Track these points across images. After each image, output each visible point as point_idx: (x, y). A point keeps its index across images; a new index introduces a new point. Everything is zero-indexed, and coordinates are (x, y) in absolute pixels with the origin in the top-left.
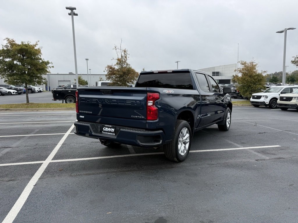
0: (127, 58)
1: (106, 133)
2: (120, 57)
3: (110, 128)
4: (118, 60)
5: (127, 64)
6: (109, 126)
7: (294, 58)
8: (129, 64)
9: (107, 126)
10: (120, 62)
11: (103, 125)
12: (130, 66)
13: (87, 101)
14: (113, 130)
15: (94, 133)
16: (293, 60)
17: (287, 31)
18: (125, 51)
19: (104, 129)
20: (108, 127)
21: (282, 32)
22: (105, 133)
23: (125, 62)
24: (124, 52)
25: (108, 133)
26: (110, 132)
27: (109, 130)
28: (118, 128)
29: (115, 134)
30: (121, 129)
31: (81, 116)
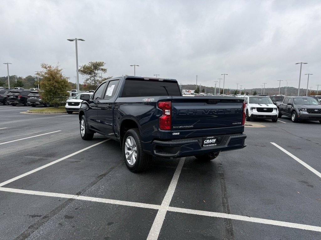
1: (208, 145)
3: (212, 139)
6: (211, 137)
9: (209, 138)
13: (189, 113)
15: (202, 148)
19: (205, 142)
20: (210, 139)
21: (72, 40)
22: (206, 146)
25: (210, 145)
26: (212, 143)
28: (219, 138)
29: (216, 144)
30: (230, 137)
31: (175, 133)
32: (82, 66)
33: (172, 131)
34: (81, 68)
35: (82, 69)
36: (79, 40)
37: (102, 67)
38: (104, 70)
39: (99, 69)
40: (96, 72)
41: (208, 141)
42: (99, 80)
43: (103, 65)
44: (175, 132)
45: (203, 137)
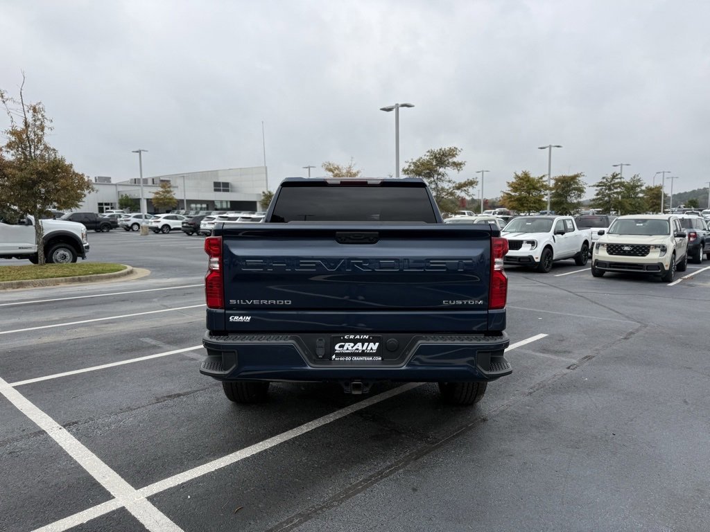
0: (46, 130)
1: (347, 359)
2: (20, 126)
3: (363, 341)
4: (13, 133)
5: (46, 148)
6: (358, 337)
7: (408, 164)
8: (54, 150)
9: (352, 337)
10: (21, 141)
11: (333, 335)
12: (59, 156)
13: (272, 267)
14: (374, 347)
15: (313, 365)
16: (406, 167)
17: (400, 108)
18: (35, 110)
19: (337, 347)
20: (355, 342)
21: (389, 110)
22: (341, 359)
23: (40, 140)
24: (31, 111)
25: (356, 360)
26: (363, 354)
27: (360, 348)
28: (392, 339)
29: (380, 359)
30: (419, 342)
31: (236, 318)
32: (410, 161)
33: (227, 312)
34: (410, 166)
35: (412, 167)
36: (403, 106)
37: (455, 160)
38: (458, 165)
39: (448, 163)
40: (441, 170)
41: (349, 347)
42: (447, 187)
43: (453, 156)
44: (235, 315)
45: (329, 334)
